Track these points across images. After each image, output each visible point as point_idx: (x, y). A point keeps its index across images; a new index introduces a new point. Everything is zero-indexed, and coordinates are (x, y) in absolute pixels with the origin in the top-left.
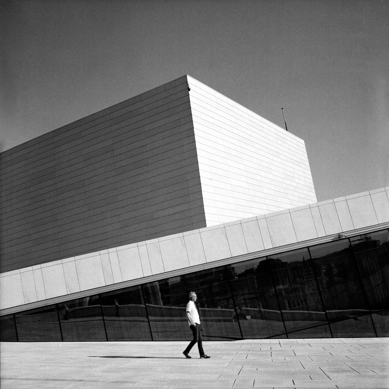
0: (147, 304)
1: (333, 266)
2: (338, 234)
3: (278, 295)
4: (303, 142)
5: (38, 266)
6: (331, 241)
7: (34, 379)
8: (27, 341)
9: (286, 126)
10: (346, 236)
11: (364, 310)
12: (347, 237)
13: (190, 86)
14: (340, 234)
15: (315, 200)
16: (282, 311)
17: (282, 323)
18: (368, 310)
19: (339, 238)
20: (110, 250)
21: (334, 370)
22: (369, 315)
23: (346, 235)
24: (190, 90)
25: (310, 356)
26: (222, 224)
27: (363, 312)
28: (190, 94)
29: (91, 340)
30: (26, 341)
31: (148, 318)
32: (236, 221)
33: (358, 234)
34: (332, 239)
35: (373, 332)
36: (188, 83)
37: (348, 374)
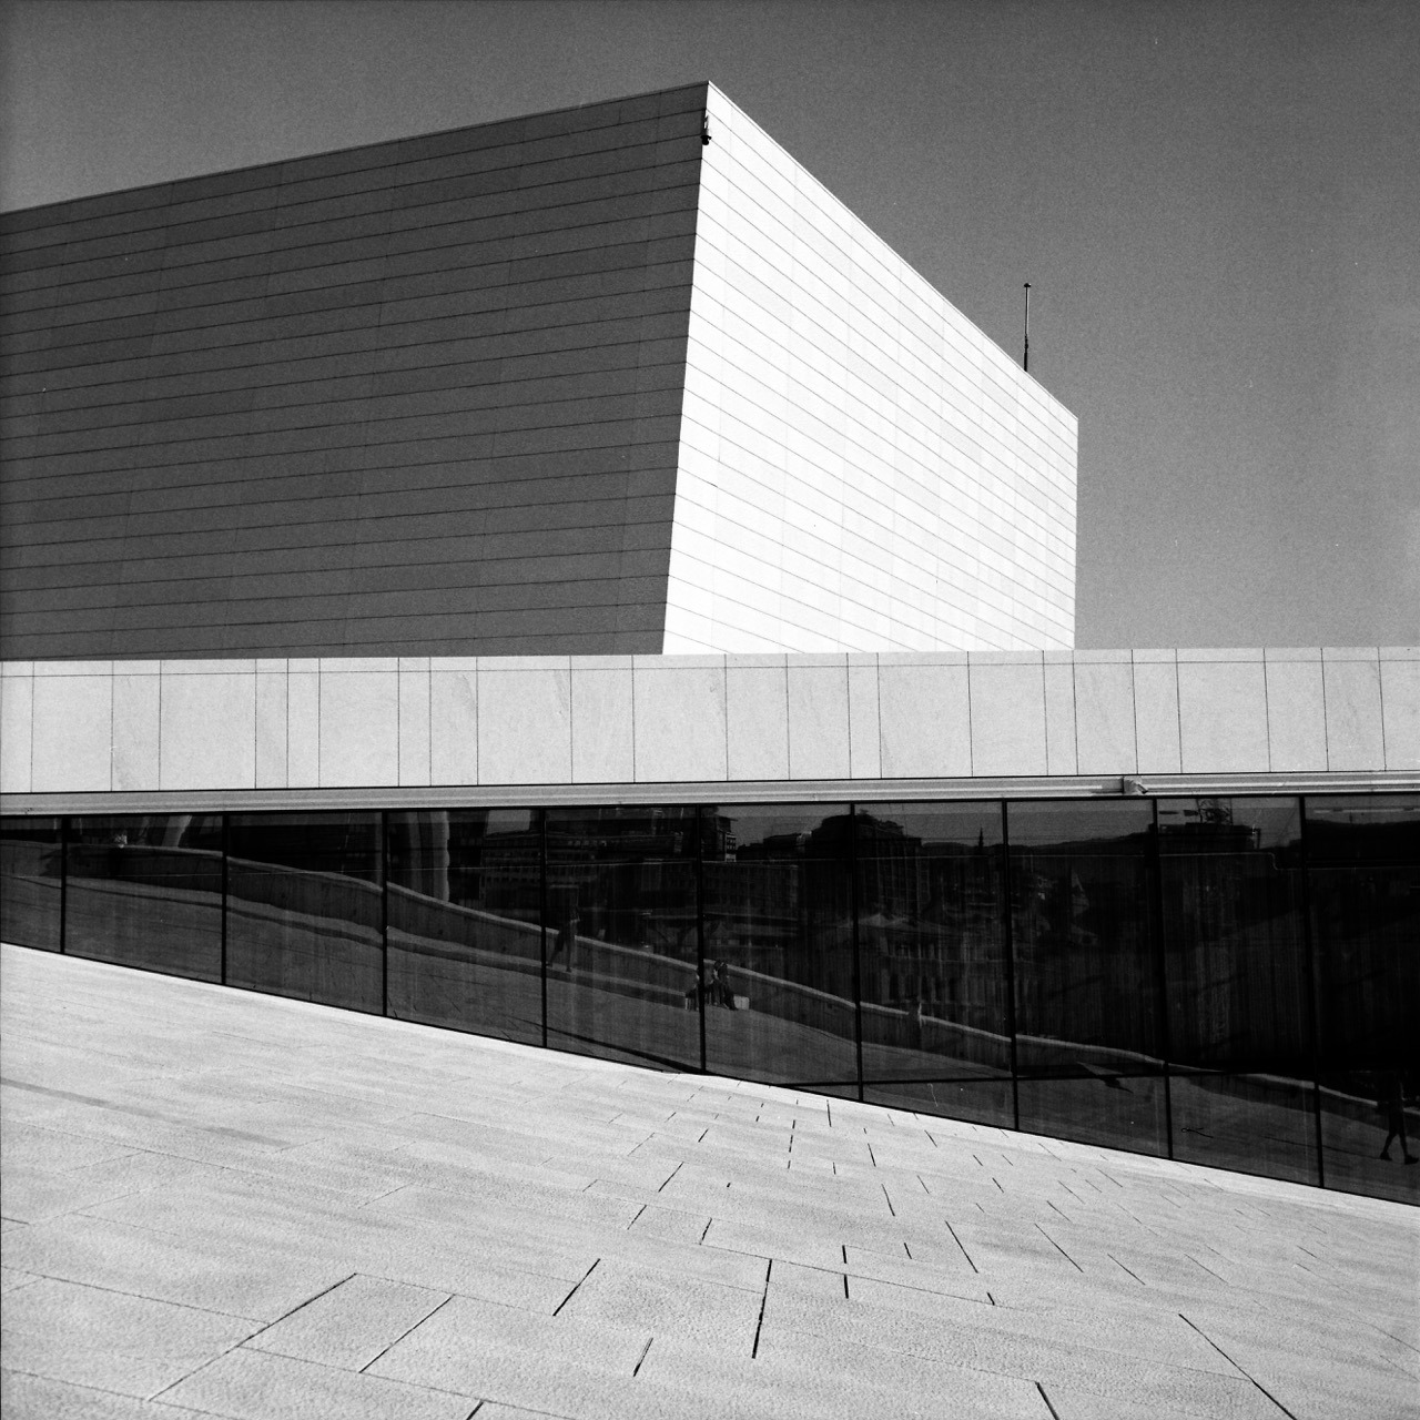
0: (389, 884)
1: (1077, 887)
2: (1118, 778)
3: (860, 946)
4: (1072, 422)
5: (24, 667)
6: (1091, 795)
9: (1026, 354)
10: (1146, 791)
11: (1148, 1059)
12: (1148, 794)
13: (713, 128)
14: (1126, 778)
15: (1070, 639)
16: (862, 1004)
17: (854, 1044)
18: (1162, 1062)
19: (1122, 791)
21: (994, 1241)
22: (1163, 1079)
23: (1146, 787)
24: (707, 143)
25: (925, 1175)
26: (719, 656)
27: (1145, 1064)
28: (704, 155)
31: (384, 933)
32: (770, 656)
33: (1190, 793)
34: (1093, 791)
35: (1161, 1140)
36: (707, 114)
37: (1042, 1263)
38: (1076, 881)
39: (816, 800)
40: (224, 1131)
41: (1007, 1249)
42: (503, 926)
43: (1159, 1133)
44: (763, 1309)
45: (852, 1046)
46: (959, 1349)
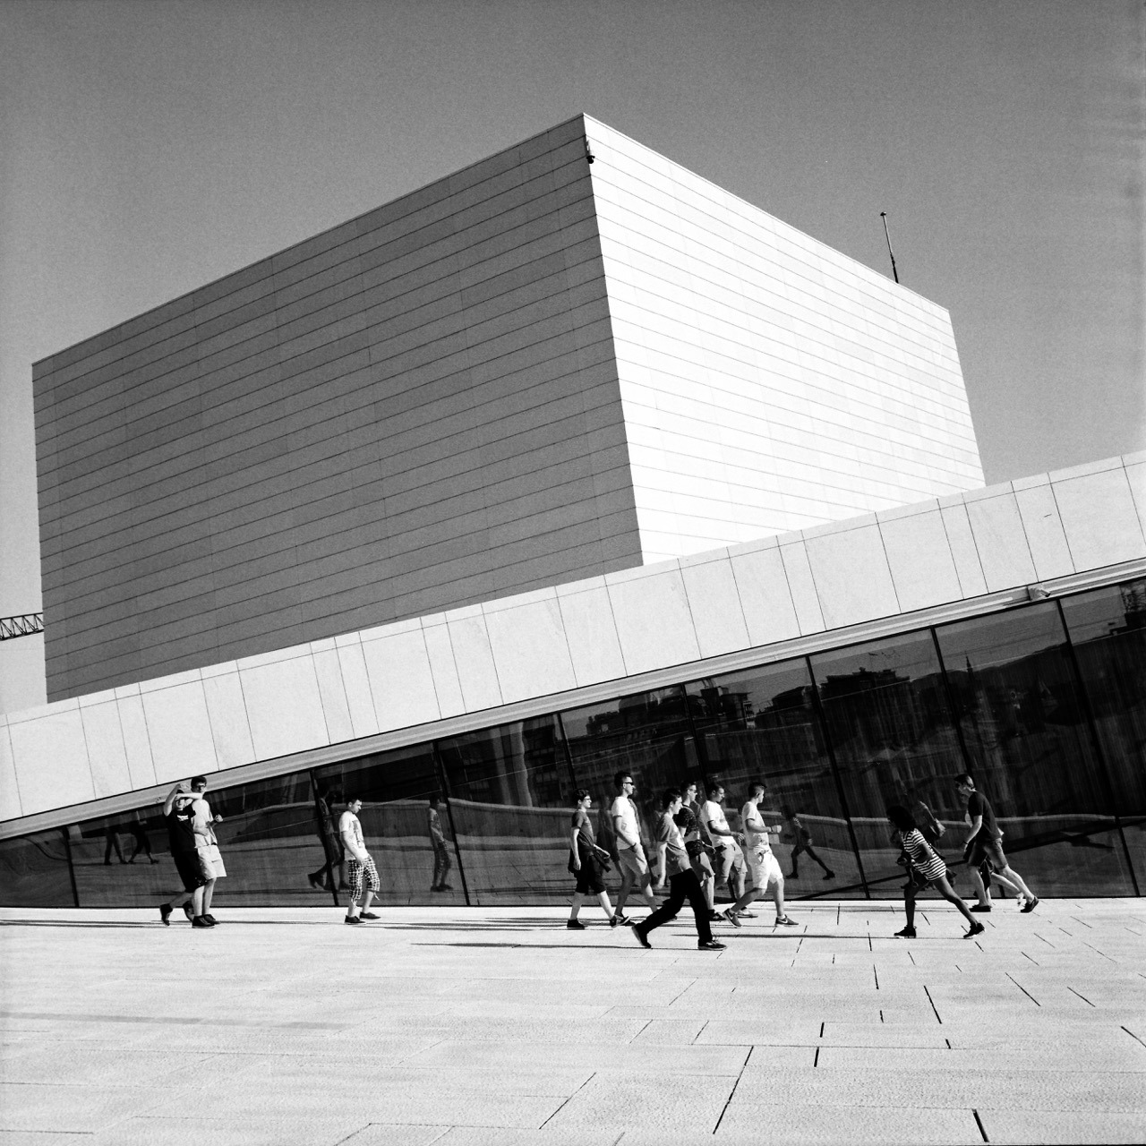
0: (451, 800)
2: (1024, 588)
3: (840, 772)
4: (944, 314)
5: (132, 688)
6: (1005, 607)
7: (59, 1015)
8: (106, 905)
9: (894, 269)
10: (1049, 594)
11: (1102, 817)
12: (1051, 596)
13: (594, 149)
14: (1030, 588)
16: (852, 819)
17: (853, 853)
18: (1113, 818)
19: (1029, 599)
20: (341, 639)
21: (964, 994)
22: (1117, 830)
23: (1048, 591)
24: (592, 162)
25: (914, 950)
26: (673, 560)
27: (1100, 822)
28: (592, 172)
29: (292, 904)
30: (103, 905)
31: (455, 840)
32: (715, 552)
33: (1086, 588)
34: (1004, 604)
35: (1128, 882)
36: (588, 139)
37: (1003, 1005)
38: (1042, 687)
39: (777, 659)
40: (295, 1025)
41: (974, 999)
42: (548, 814)
43: (1125, 877)
44: (734, 1090)
45: (851, 856)
46: (907, 1093)
